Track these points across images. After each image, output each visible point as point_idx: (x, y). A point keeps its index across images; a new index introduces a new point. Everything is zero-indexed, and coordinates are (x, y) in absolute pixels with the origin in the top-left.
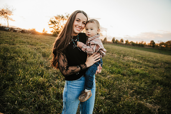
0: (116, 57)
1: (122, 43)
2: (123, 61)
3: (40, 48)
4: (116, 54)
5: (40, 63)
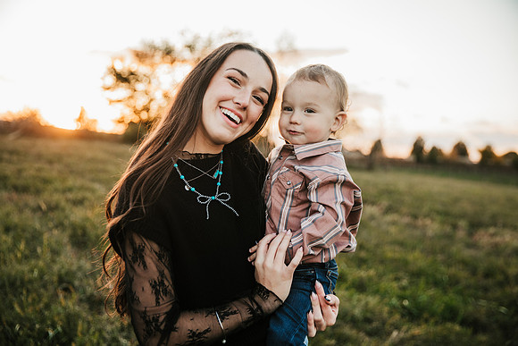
0: (430, 233)
1: (462, 160)
2: (468, 253)
3: (63, 203)
4: (433, 220)
5: (61, 280)
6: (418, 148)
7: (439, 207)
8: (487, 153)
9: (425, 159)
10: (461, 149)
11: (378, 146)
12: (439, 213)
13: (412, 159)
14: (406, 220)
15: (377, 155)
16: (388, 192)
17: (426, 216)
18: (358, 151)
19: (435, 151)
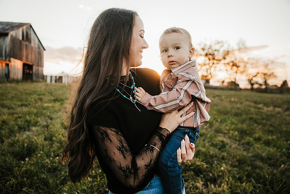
11: (285, 83)
15: (285, 87)
18: (276, 86)
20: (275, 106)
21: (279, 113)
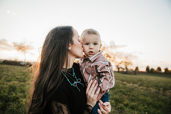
0: (152, 92)
1: (160, 72)
2: (163, 97)
4: (153, 88)
6: (148, 69)
7: (154, 84)
8: (166, 70)
9: (150, 71)
10: (159, 69)
11: (137, 68)
12: (154, 86)
13: (146, 71)
14: (145, 88)
15: (137, 71)
16: (140, 80)
17: (151, 87)
18: (132, 70)
19: (152, 69)
20: (134, 83)
21: (136, 87)
